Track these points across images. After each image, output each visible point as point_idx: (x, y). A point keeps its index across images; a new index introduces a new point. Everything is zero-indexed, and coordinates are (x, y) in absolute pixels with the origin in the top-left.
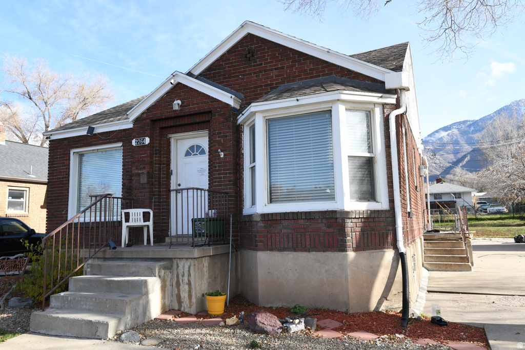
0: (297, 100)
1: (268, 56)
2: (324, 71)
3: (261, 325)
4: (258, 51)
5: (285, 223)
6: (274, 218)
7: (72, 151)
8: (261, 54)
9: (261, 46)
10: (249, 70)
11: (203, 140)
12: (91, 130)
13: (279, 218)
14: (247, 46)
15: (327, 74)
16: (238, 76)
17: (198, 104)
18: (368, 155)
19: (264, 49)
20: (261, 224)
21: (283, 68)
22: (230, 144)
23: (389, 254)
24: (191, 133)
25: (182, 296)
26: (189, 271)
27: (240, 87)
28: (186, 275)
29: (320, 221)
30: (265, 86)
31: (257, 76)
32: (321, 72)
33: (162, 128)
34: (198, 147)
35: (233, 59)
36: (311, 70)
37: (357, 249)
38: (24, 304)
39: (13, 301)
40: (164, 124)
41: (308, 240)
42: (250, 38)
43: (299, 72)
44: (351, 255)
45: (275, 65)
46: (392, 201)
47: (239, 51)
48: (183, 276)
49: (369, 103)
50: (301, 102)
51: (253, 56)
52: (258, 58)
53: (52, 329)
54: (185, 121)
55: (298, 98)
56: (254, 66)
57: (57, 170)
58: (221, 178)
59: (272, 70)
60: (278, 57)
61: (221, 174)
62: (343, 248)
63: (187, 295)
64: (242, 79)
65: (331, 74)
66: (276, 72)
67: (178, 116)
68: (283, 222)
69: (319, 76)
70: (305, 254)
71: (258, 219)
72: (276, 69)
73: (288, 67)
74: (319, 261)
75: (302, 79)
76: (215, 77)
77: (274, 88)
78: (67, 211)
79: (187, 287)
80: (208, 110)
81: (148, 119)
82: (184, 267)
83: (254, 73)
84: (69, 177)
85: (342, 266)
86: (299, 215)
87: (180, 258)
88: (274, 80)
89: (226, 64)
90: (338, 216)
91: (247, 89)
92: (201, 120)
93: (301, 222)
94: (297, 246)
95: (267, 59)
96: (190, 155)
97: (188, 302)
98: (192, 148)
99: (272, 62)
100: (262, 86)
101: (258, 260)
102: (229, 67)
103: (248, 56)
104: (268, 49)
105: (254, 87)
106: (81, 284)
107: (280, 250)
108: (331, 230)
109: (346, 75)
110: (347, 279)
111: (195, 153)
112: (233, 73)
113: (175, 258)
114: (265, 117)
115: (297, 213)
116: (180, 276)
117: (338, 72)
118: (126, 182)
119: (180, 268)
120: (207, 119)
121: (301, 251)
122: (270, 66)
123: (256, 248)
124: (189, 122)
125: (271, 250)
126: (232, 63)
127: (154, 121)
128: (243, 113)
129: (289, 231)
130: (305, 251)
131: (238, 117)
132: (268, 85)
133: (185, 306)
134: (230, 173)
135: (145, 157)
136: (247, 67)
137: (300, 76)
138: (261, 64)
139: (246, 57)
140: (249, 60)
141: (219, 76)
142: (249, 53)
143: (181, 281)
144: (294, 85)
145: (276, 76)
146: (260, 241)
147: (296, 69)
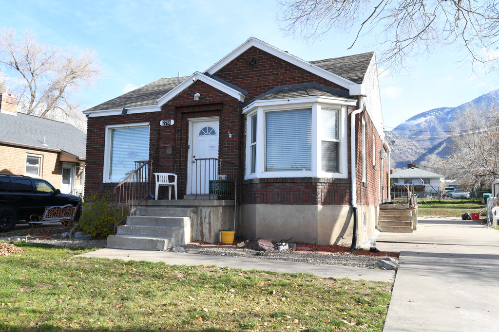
0: (288, 100)
1: (267, 64)
2: (307, 79)
3: (261, 246)
4: (259, 60)
5: (276, 185)
6: (269, 181)
7: (107, 127)
8: (261, 62)
9: (262, 57)
10: (252, 74)
11: (215, 124)
12: (125, 111)
13: (272, 181)
14: (252, 55)
15: (310, 81)
16: (244, 78)
17: (213, 97)
18: (335, 140)
19: (264, 59)
20: (259, 186)
21: (278, 74)
22: (237, 128)
23: (346, 209)
24: (205, 118)
25: (204, 231)
26: (210, 215)
27: (245, 86)
28: (207, 217)
29: (300, 184)
30: (264, 86)
31: (258, 79)
32: (305, 79)
33: (183, 113)
34: (210, 129)
35: (240, 65)
36: (298, 77)
37: (323, 204)
38: (86, 236)
39: (78, 234)
40: (185, 111)
41: (292, 197)
42: (253, 49)
43: (289, 78)
44: (320, 207)
45: (272, 72)
46: (350, 173)
47: (245, 59)
48: (205, 218)
49: (338, 105)
50: (291, 102)
51: (255, 64)
52: (259, 65)
53: (124, 246)
54: (202, 109)
55: (289, 99)
56: (256, 71)
57: (94, 141)
58: (229, 152)
59: (270, 75)
60: (274, 66)
61: (230, 150)
62: (315, 202)
63: (207, 231)
64: (247, 80)
65: (312, 81)
66: (272, 77)
67: (197, 105)
68: (275, 184)
69: (304, 82)
70: (289, 206)
71: (258, 182)
72: (272, 75)
73: (281, 74)
74: (298, 211)
75: (291, 83)
76: (226, 77)
77: (271, 88)
78: (103, 173)
79: (208, 225)
80: (221, 102)
81: (173, 106)
82: (206, 212)
83: (256, 76)
84: (104, 147)
85: (314, 214)
86: (286, 180)
87: (203, 206)
88: (271, 83)
89: (234, 68)
90: (313, 181)
91: (250, 88)
92: (214, 109)
93: (288, 184)
94: (284, 200)
95: (266, 67)
96: (203, 134)
97: (208, 236)
98: (205, 129)
99: (270, 69)
100: (261, 87)
101: (256, 210)
102: (237, 70)
103: (252, 63)
104: (267, 59)
105: (256, 87)
106: (136, 220)
107: (272, 203)
108: (308, 190)
109: (323, 83)
110: (316, 223)
111: (207, 133)
112: (240, 75)
113: (199, 206)
114: (264, 111)
115: (285, 179)
116: (203, 218)
117: (317, 81)
118: (152, 152)
119: (203, 213)
120: (219, 108)
121: (287, 204)
122: (268, 72)
123: (255, 202)
124: (205, 110)
125: (266, 203)
126: (239, 67)
127: (177, 108)
128: (248, 106)
129: (279, 190)
130: (290, 204)
131: (243, 109)
132: (267, 86)
133: (207, 238)
134: (236, 149)
135: (170, 135)
136: (251, 71)
137: (290, 81)
138: (261, 70)
139: (250, 64)
140: (253, 66)
141: (229, 77)
142: (253, 61)
143: (203, 221)
144: (286, 88)
145: (272, 80)
146: (259, 197)
147: (287, 75)
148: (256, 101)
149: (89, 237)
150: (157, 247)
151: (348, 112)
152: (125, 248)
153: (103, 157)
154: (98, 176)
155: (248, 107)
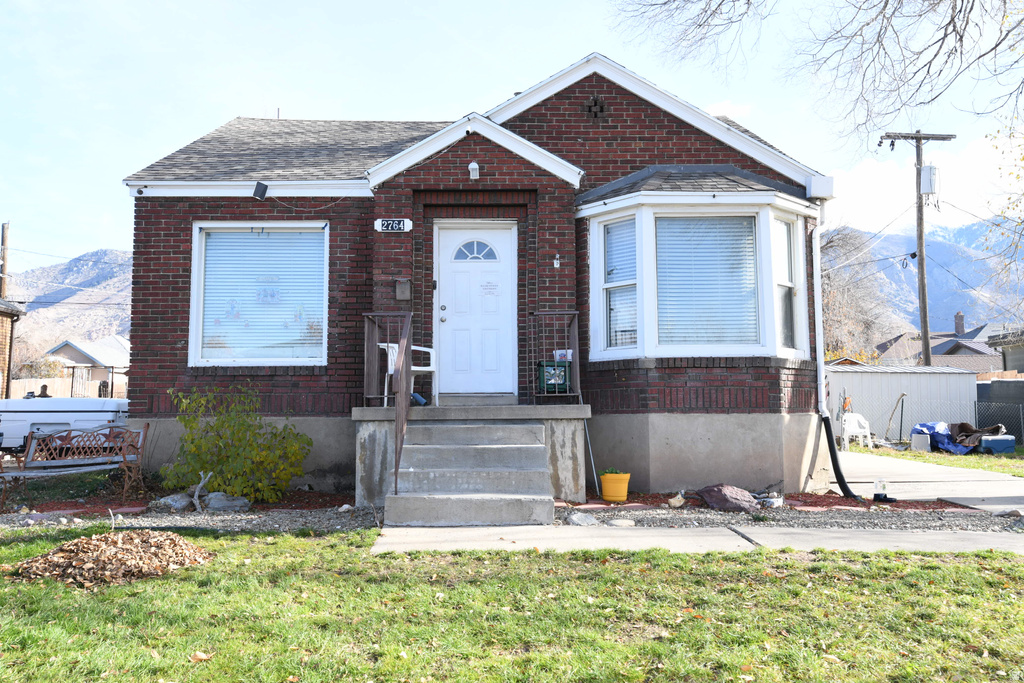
0: (714, 196)
1: (628, 116)
2: (718, 155)
3: (734, 501)
4: (610, 104)
5: (692, 373)
6: (678, 364)
7: (196, 226)
8: (615, 110)
9: (615, 98)
10: (595, 133)
11: (503, 237)
12: (261, 189)
13: (684, 364)
14: (592, 93)
15: (722, 161)
16: (575, 139)
17: (512, 174)
18: (790, 285)
19: (622, 104)
20: (654, 374)
21: (653, 139)
22: (571, 247)
23: (815, 418)
24: (478, 221)
25: (562, 477)
26: (573, 439)
27: (578, 156)
28: (568, 444)
29: (744, 371)
30: (622, 162)
31: (608, 145)
32: (712, 156)
33: (425, 206)
34: (482, 246)
35: (566, 109)
36: (697, 150)
37: (791, 410)
38: (237, 503)
39: (215, 498)
40: (434, 200)
41: (727, 397)
42: (595, 81)
43: (678, 150)
44: (786, 416)
45: (639, 133)
46: (813, 350)
47: (577, 98)
48: (563, 446)
49: (791, 212)
50: (717, 200)
51: (602, 111)
52: (610, 116)
54: (479, 199)
55: (716, 193)
56: (603, 127)
57: (159, 259)
58: (555, 301)
59: (634, 139)
60: (644, 121)
61: (555, 294)
62: (776, 408)
63: (569, 475)
64: (583, 145)
65: (727, 162)
66: (642, 144)
67: (473, 190)
68: (689, 370)
69: (709, 162)
70: (723, 417)
71: (652, 366)
72: (640, 139)
73: (660, 139)
74: (743, 426)
75: (683, 162)
76: (533, 133)
77: (638, 168)
78: (187, 342)
79: (570, 463)
80: (531, 188)
81: (407, 186)
82: (564, 434)
83: (604, 139)
84: (189, 277)
85: (775, 433)
86: (717, 362)
87: (557, 419)
88: (638, 156)
89: (553, 115)
90: (773, 364)
91: (590, 162)
92: (508, 202)
93: (717, 371)
94: (710, 404)
95: (626, 121)
96: (466, 257)
97: (572, 485)
98: (469, 246)
99: (634, 127)
100: (616, 162)
101: (650, 427)
102: (557, 121)
103: (594, 109)
104: (628, 104)
105: (603, 162)
106: (421, 456)
107: (683, 411)
108: (760, 383)
109: (749, 167)
110: (780, 450)
111: (475, 255)
112: (566, 133)
113: (547, 420)
114: (655, 213)
115: (713, 359)
116: (558, 447)
117: (738, 161)
118: (338, 294)
119: (556, 434)
120: (521, 202)
121: (716, 412)
122: (631, 133)
123: (644, 408)
124: (486, 203)
125: (671, 411)
126: (564, 115)
127: (417, 192)
128: (606, 201)
129: (699, 384)
130: (723, 412)
131: (583, 207)
132: (628, 162)
133: (568, 491)
134: (572, 294)
135: (402, 254)
136: (592, 127)
137: (680, 156)
138: (616, 127)
139: (590, 111)
140: (596, 116)
141: (539, 133)
142: (596, 105)
143: (559, 454)
144: (672, 169)
145: (641, 150)
146: (653, 399)
147: (674, 144)
148: (643, 192)
149: (246, 505)
150: (534, 517)
151: (806, 227)
152: (442, 523)
153: (188, 301)
154: (173, 349)
155: (605, 204)
